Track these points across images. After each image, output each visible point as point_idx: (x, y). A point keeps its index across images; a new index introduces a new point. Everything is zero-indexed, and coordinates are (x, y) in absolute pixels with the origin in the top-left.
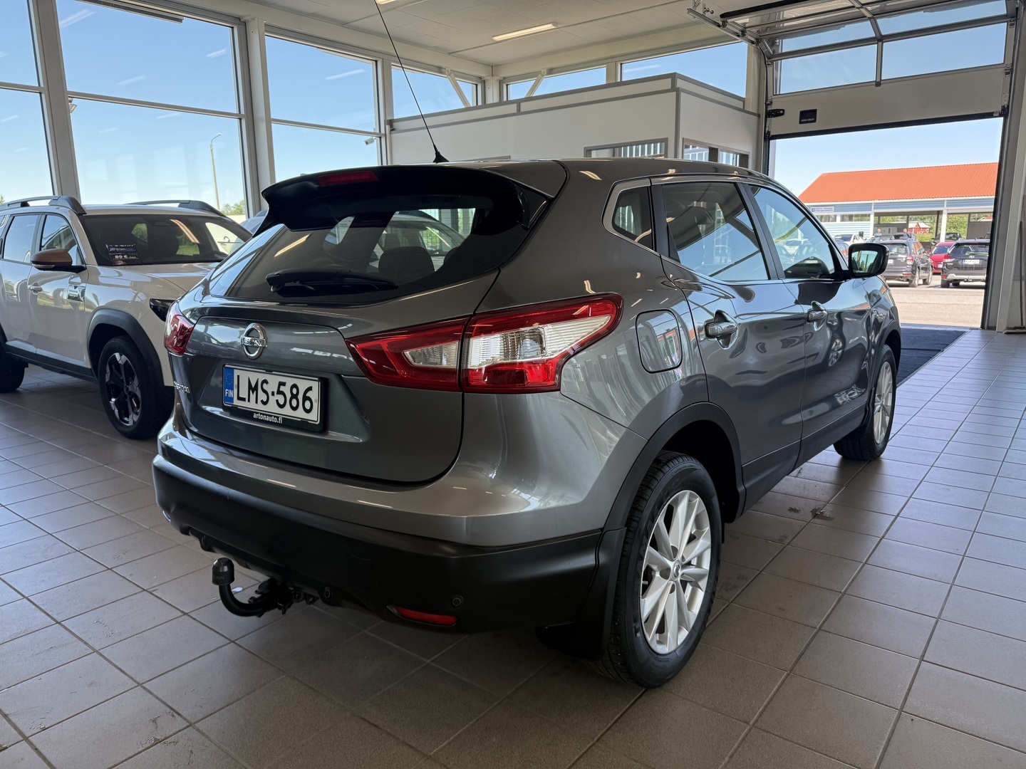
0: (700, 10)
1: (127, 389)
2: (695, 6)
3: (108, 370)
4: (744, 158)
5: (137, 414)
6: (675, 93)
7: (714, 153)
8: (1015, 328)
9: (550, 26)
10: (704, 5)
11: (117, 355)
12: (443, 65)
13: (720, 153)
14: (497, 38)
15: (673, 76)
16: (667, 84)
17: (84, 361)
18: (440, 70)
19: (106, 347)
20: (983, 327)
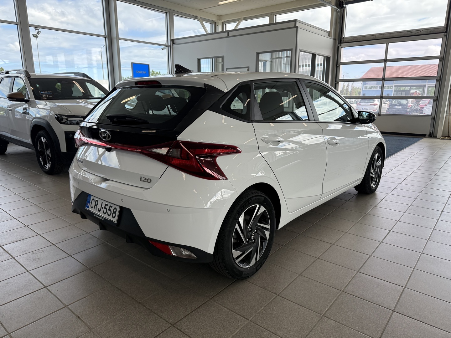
1: (47, 153)
3: (39, 145)
4: (328, 58)
5: (50, 164)
6: (296, 29)
7: (314, 56)
8: (446, 137)
11: (42, 138)
12: (197, 15)
13: (317, 56)
14: (220, 3)
15: (295, 21)
16: (292, 24)
17: (29, 141)
18: (196, 18)
19: (38, 135)
20: (432, 136)
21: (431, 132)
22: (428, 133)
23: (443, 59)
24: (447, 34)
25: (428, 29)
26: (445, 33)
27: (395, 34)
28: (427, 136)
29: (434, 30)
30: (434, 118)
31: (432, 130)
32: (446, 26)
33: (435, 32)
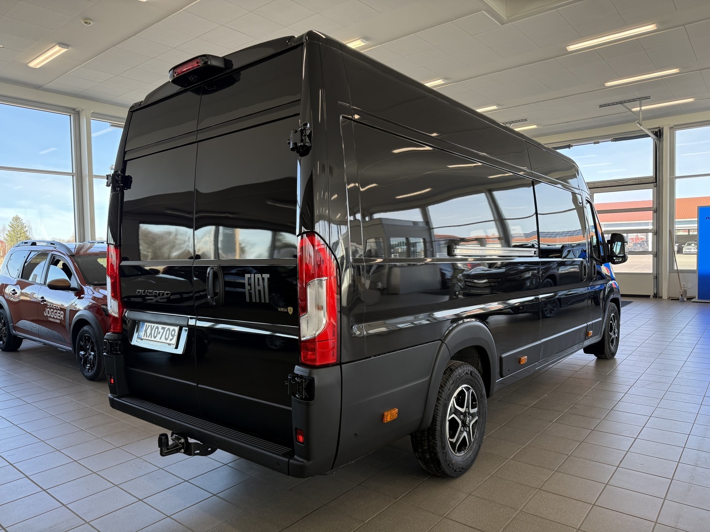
20: (657, 297)
21: (656, 292)
22: (652, 294)
23: (657, 210)
24: (657, 185)
25: (636, 179)
26: (655, 184)
27: (599, 184)
28: (651, 297)
29: (642, 180)
30: (657, 277)
31: (655, 290)
32: (654, 176)
33: (643, 182)
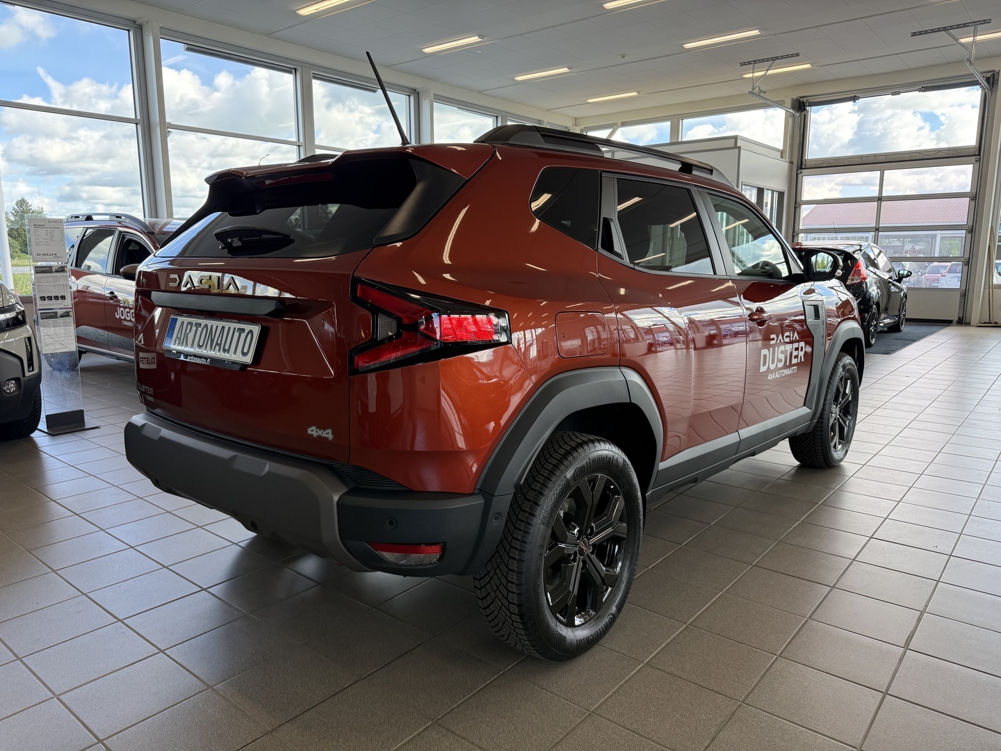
0: (756, 90)
2: (753, 89)
4: (781, 194)
6: (738, 150)
7: (761, 191)
8: (985, 323)
9: (635, 94)
10: (759, 88)
12: (541, 118)
13: (765, 191)
14: (590, 101)
15: (736, 138)
16: (731, 143)
20: (962, 323)
21: (961, 316)
22: (955, 318)
23: (976, 197)
24: (980, 158)
25: (947, 149)
26: (977, 157)
27: (894, 156)
29: (959, 151)
30: (965, 295)
33: (960, 155)
